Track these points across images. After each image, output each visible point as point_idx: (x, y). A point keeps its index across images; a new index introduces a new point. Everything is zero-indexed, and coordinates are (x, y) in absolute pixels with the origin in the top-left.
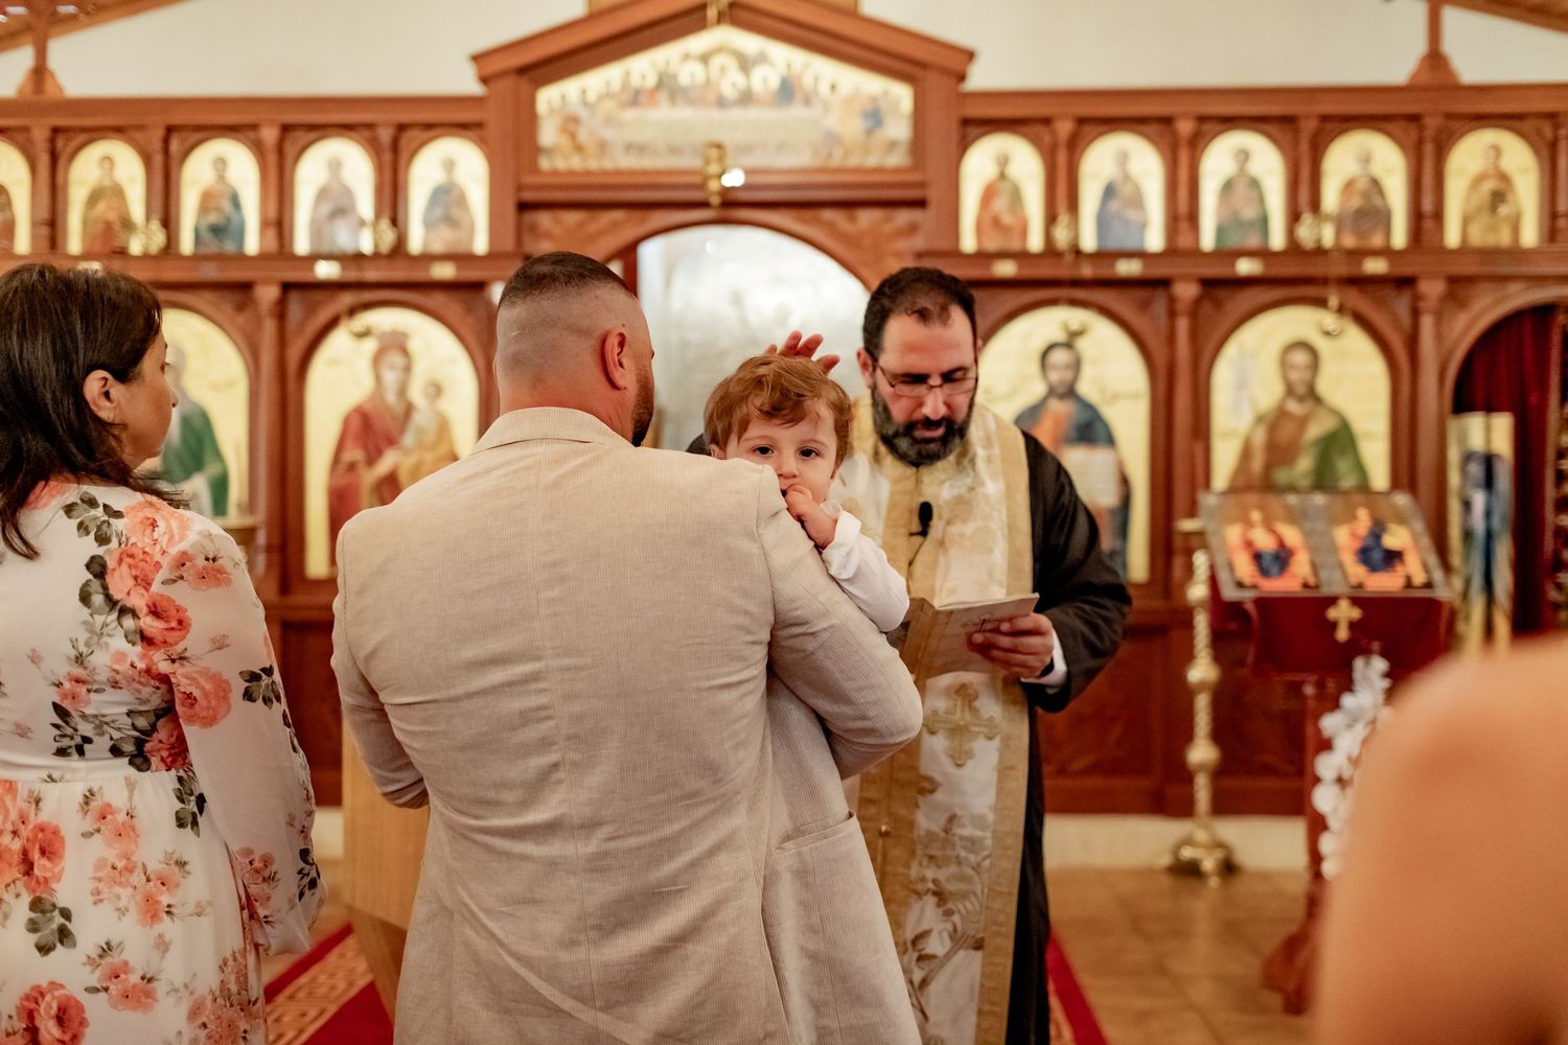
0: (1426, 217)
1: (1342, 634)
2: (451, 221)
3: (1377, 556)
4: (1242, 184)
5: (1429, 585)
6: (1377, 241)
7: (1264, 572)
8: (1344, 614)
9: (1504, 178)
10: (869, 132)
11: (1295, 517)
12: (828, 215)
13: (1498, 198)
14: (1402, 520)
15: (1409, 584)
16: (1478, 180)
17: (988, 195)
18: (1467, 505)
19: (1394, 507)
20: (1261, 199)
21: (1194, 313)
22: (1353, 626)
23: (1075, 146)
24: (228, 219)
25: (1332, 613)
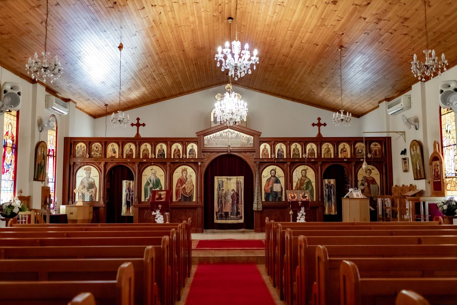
0: (320, 153)
1: (300, 205)
2: (193, 154)
3: (304, 197)
4: (296, 149)
5: (309, 200)
6: (313, 157)
7: (292, 199)
8: (300, 203)
9: (329, 149)
10: (248, 142)
11: (296, 193)
12: (242, 153)
13: (328, 151)
14: (307, 193)
15: (307, 200)
16: (326, 149)
17: (263, 150)
18: (326, 191)
19: (307, 192)
20: (299, 152)
21: (290, 166)
22: (301, 204)
23: (274, 145)
24: (162, 153)
25: (299, 203)
